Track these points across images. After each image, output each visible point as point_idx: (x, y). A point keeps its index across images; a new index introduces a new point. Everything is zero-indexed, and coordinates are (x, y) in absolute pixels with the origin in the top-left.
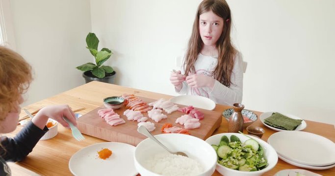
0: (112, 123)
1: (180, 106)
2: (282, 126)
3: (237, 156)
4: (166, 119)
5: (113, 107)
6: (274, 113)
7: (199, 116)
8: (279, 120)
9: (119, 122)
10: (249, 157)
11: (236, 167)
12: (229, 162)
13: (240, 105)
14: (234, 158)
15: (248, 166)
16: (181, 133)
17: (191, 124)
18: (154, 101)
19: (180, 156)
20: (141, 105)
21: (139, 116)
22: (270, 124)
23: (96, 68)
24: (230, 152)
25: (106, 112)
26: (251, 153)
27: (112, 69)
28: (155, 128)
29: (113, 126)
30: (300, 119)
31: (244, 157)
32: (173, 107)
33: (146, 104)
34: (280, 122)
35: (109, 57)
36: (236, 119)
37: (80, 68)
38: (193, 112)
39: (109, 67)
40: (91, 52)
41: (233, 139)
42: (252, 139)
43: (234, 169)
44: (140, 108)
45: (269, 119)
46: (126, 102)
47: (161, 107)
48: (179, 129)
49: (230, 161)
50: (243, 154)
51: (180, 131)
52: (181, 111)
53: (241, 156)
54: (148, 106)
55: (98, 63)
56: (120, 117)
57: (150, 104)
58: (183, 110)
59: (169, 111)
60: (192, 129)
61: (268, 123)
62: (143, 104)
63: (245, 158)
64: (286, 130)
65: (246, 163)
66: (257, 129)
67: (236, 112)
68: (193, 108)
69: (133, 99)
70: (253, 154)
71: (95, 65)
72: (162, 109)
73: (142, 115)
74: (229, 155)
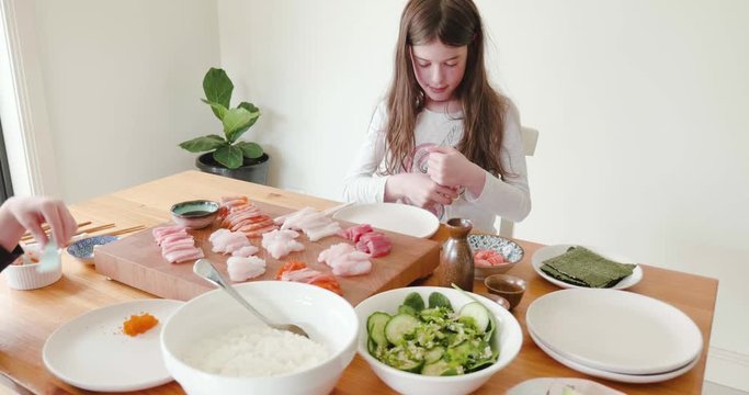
0: (171, 258)
1: (344, 226)
2: (581, 277)
3: (427, 342)
4: (301, 252)
5: (190, 222)
6: (572, 248)
7: (377, 247)
8: (577, 264)
9: (189, 256)
10: (455, 344)
11: (414, 365)
12: (401, 354)
13: (463, 222)
14: (418, 345)
15: (445, 364)
16: (312, 283)
17: (349, 263)
18: (291, 211)
19: (289, 334)
20: (254, 219)
21: (237, 244)
22: (552, 272)
23: (223, 147)
24: (412, 331)
25: (169, 233)
26: (461, 335)
27: (261, 149)
28: (263, 270)
29: (174, 263)
30: (631, 263)
31: (444, 343)
32: (329, 226)
33: (266, 218)
34: (579, 270)
35: (253, 121)
36: (454, 254)
37: (186, 146)
38: (366, 238)
39: (254, 145)
40: (215, 110)
41: (435, 301)
42: (478, 302)
43: (407, 371)
44: (249, 227)
45: (555, 261)
46: (223, 212)
47: (299, 226)
48: (314, 273)
49: (406, 350)
50: (441, 335)
51: (313, 280)
52: (344, 235)
53: (436, 339)
54: (273, 224)
55: (229, 136)
56: (197, 245)
57: (276, 220)
58: (348, 235)
59: (313, 236)
60: (348, 277)
61: (549, 269)
62: (259, 217)
63: (446, 347)
64: (589, 286)
65: (442, 357)
66: (512, 282)
67: (454, 237)
68: (371, 231)
69: (240, 207)
70: (467, 337)
71: (223, 139)
72: (300, 231)
73: (247, 241)
74: (409, 337)
